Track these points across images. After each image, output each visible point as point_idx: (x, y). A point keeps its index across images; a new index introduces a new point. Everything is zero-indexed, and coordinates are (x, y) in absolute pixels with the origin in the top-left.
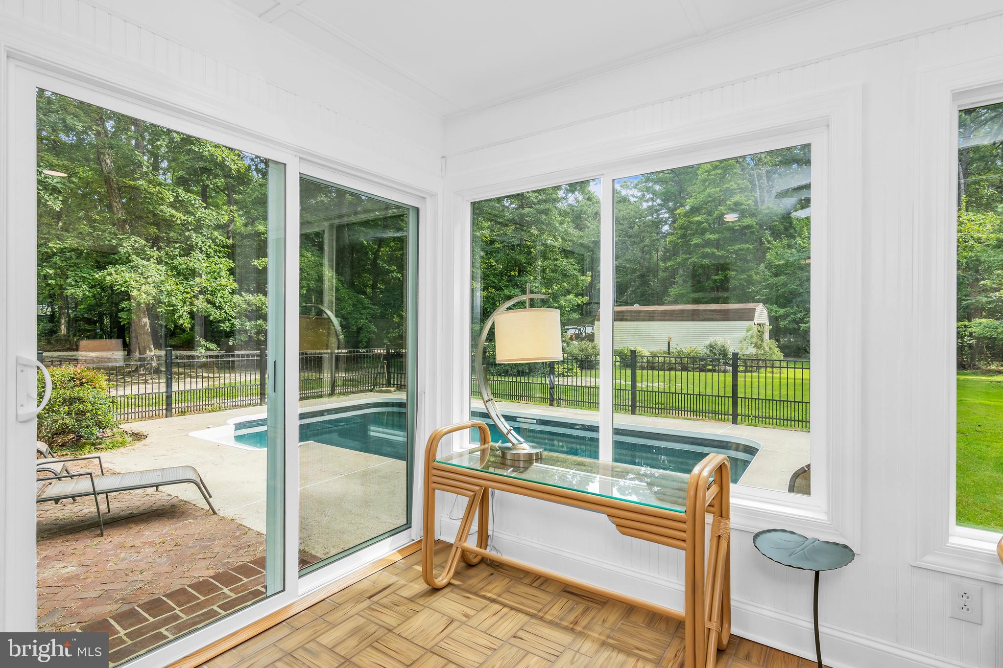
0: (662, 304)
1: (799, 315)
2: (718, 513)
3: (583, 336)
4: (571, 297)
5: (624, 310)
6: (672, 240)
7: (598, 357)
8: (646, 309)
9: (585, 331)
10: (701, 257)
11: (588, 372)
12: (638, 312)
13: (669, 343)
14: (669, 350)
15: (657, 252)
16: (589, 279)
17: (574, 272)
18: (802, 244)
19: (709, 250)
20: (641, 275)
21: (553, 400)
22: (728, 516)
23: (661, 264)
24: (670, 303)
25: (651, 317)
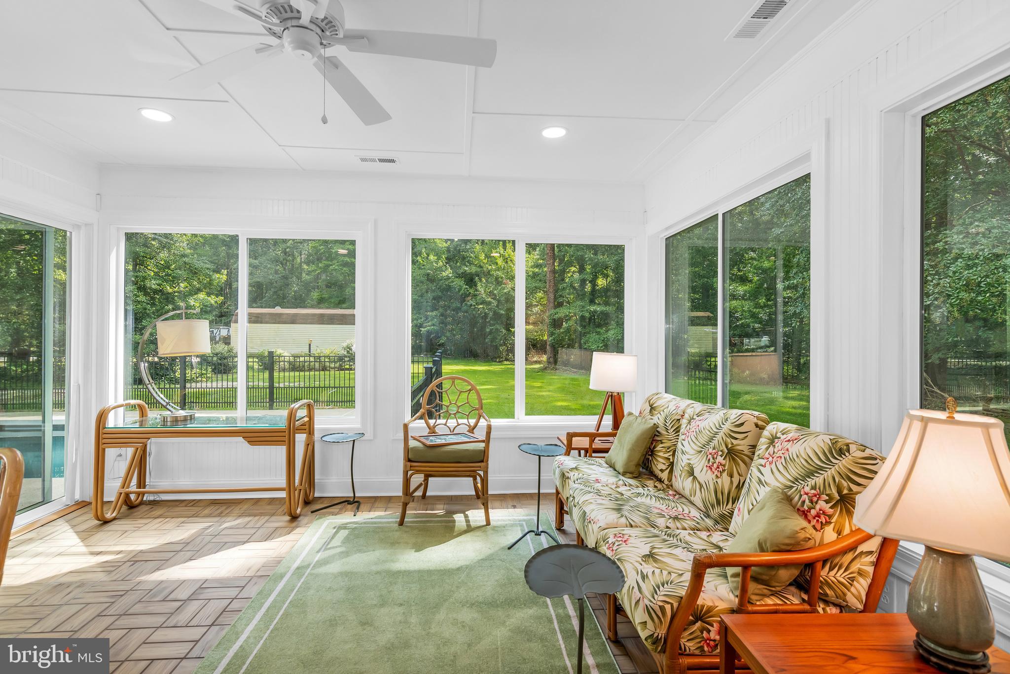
0: (305, 307)
1: (419, 321)
2: (308, 433)
3: (217, 339)
4: (202, 296)
5: (263, 312)
6: (314, 245)
7: (236, 360)
8: (288, 312)
9: (220, 334)
10: (341, 265)
11: (225, 376)
12: (280, 315)
13: (310, 345)
14: (310, 352)
15: (301, 255)
16: (224, 277)
17: (207, 271)
18: (422, 262)
19: (348, 260)
20: (283, 276)
21: (185, 404)
22: (313, 433)
23: (305, 267)
24: (312, 307)
25: (293, 320)
